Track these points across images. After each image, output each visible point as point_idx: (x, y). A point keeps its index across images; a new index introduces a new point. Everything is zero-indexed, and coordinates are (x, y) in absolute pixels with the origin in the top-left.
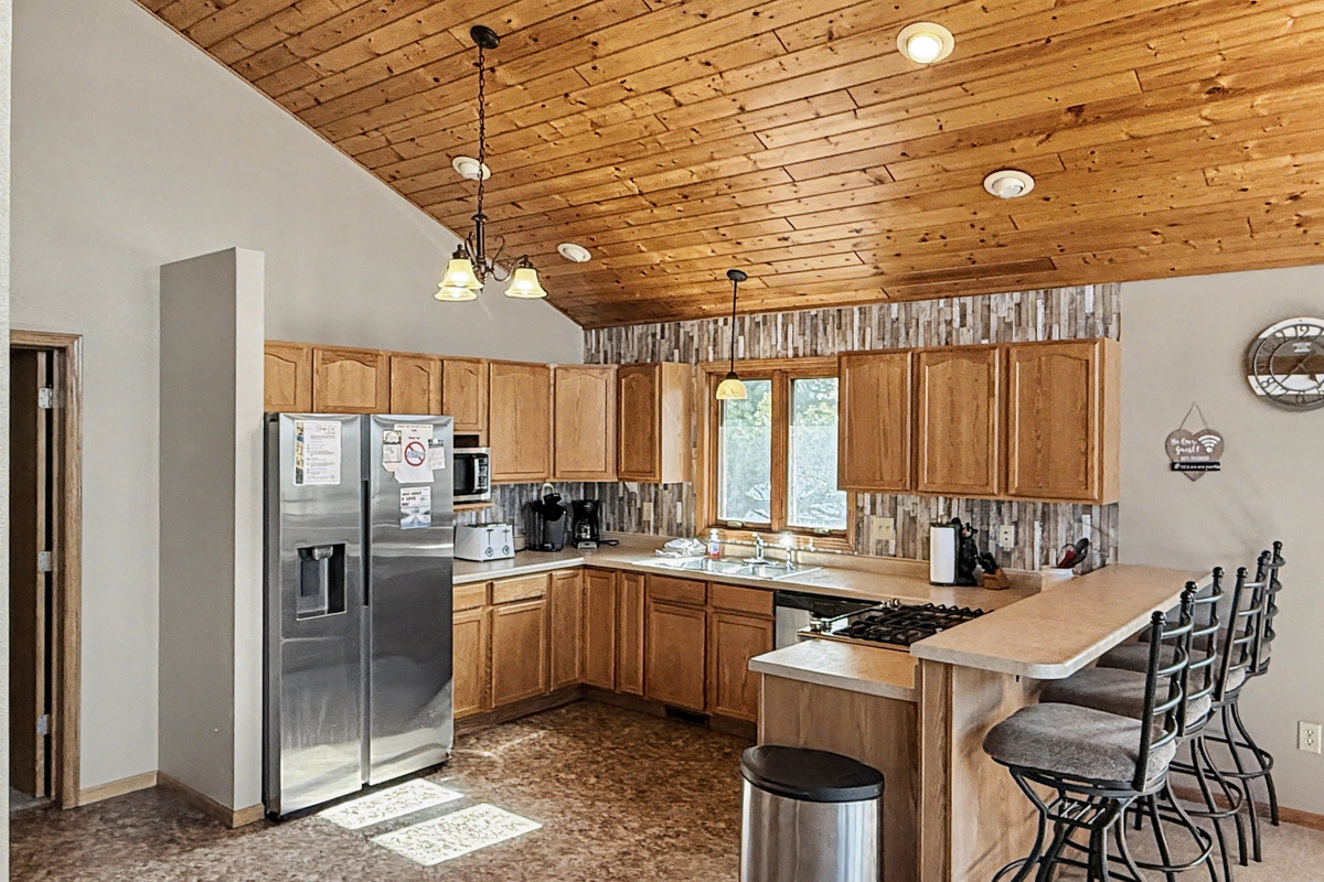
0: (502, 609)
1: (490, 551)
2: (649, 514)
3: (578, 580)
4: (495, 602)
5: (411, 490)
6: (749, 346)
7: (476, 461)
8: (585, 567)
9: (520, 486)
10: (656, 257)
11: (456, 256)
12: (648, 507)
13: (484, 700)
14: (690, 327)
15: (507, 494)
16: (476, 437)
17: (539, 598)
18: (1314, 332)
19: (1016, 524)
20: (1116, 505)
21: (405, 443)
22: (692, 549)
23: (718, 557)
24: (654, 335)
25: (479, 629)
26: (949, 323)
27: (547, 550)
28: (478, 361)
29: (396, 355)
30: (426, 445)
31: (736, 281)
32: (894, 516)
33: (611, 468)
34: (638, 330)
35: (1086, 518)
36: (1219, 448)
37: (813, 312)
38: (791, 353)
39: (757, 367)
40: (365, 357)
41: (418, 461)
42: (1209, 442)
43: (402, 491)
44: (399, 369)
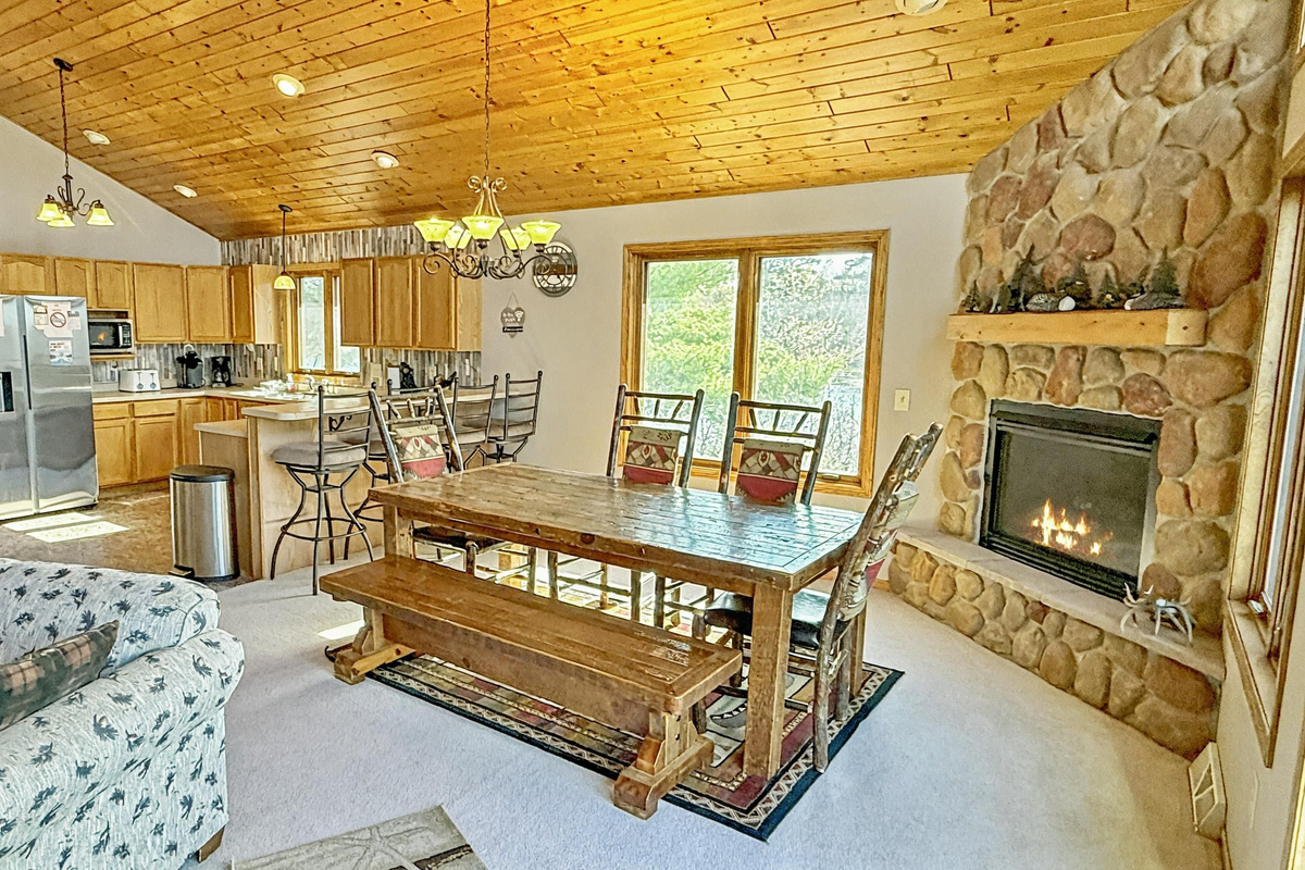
0: (142, 420)
1: (140, 386)
2: (260, 367)
3: (202, 406)
4: (136, 415)
5: (56, 342)
6: (308, 255)
7: (120, 328)
8: (208, 397)
9: (172, 345)
10: (233, 195)
11: (47, 201)
12: (260, 360)
13: (131, 474)
14: (278, 241)
15: (162, 351)
16: (126, 313)
17: (172, 414)
18: (559, 251)
19: (437, 366)
20: (479, 352)
21: (50, 313)
22: (277, 386)
23: (293, 391)
24: (258, 246)
25: (124, 432)
26: (405, 242)
27: (190, 387)
28: (124, 263)
29: (59, 259)
30: (66, 315)
31: (285, 211)
32: (381, 363)
33: (227, 335)
34: (249, 242)
35: (467, 361)
36: (523, 318)
37: (339, 233)
38: (329, 259)
39: (312, 268)
40: (36, 260)
41: (60, 324)
42: (519, 314)
43: (51, 342)
44: (62, 268)
